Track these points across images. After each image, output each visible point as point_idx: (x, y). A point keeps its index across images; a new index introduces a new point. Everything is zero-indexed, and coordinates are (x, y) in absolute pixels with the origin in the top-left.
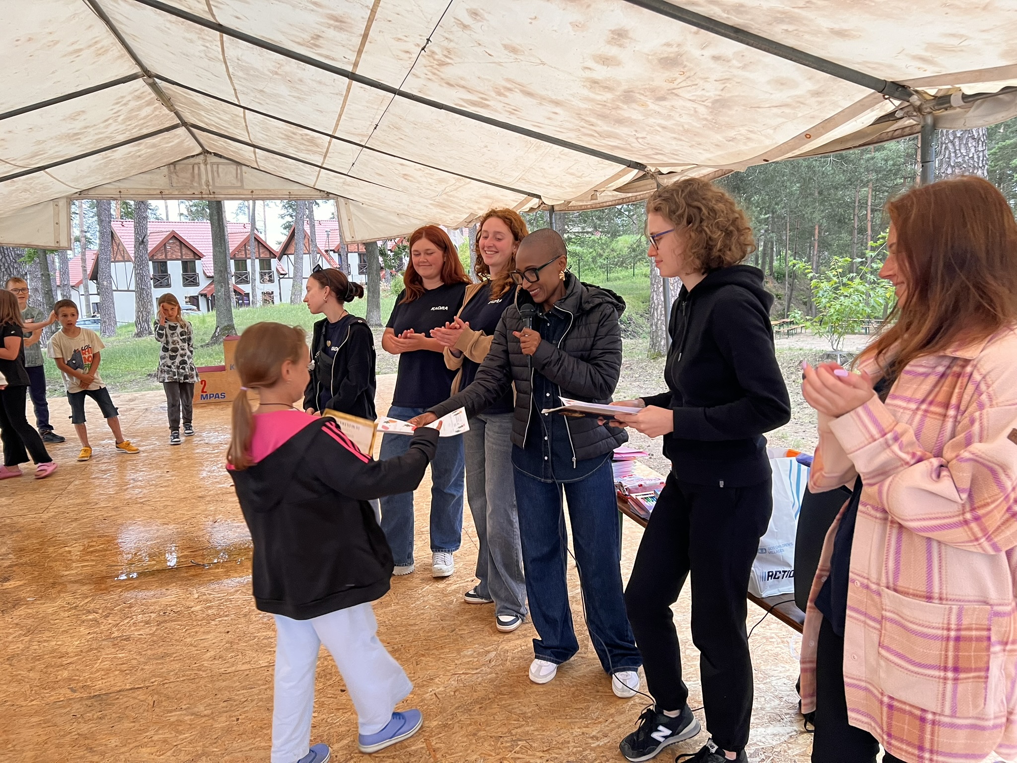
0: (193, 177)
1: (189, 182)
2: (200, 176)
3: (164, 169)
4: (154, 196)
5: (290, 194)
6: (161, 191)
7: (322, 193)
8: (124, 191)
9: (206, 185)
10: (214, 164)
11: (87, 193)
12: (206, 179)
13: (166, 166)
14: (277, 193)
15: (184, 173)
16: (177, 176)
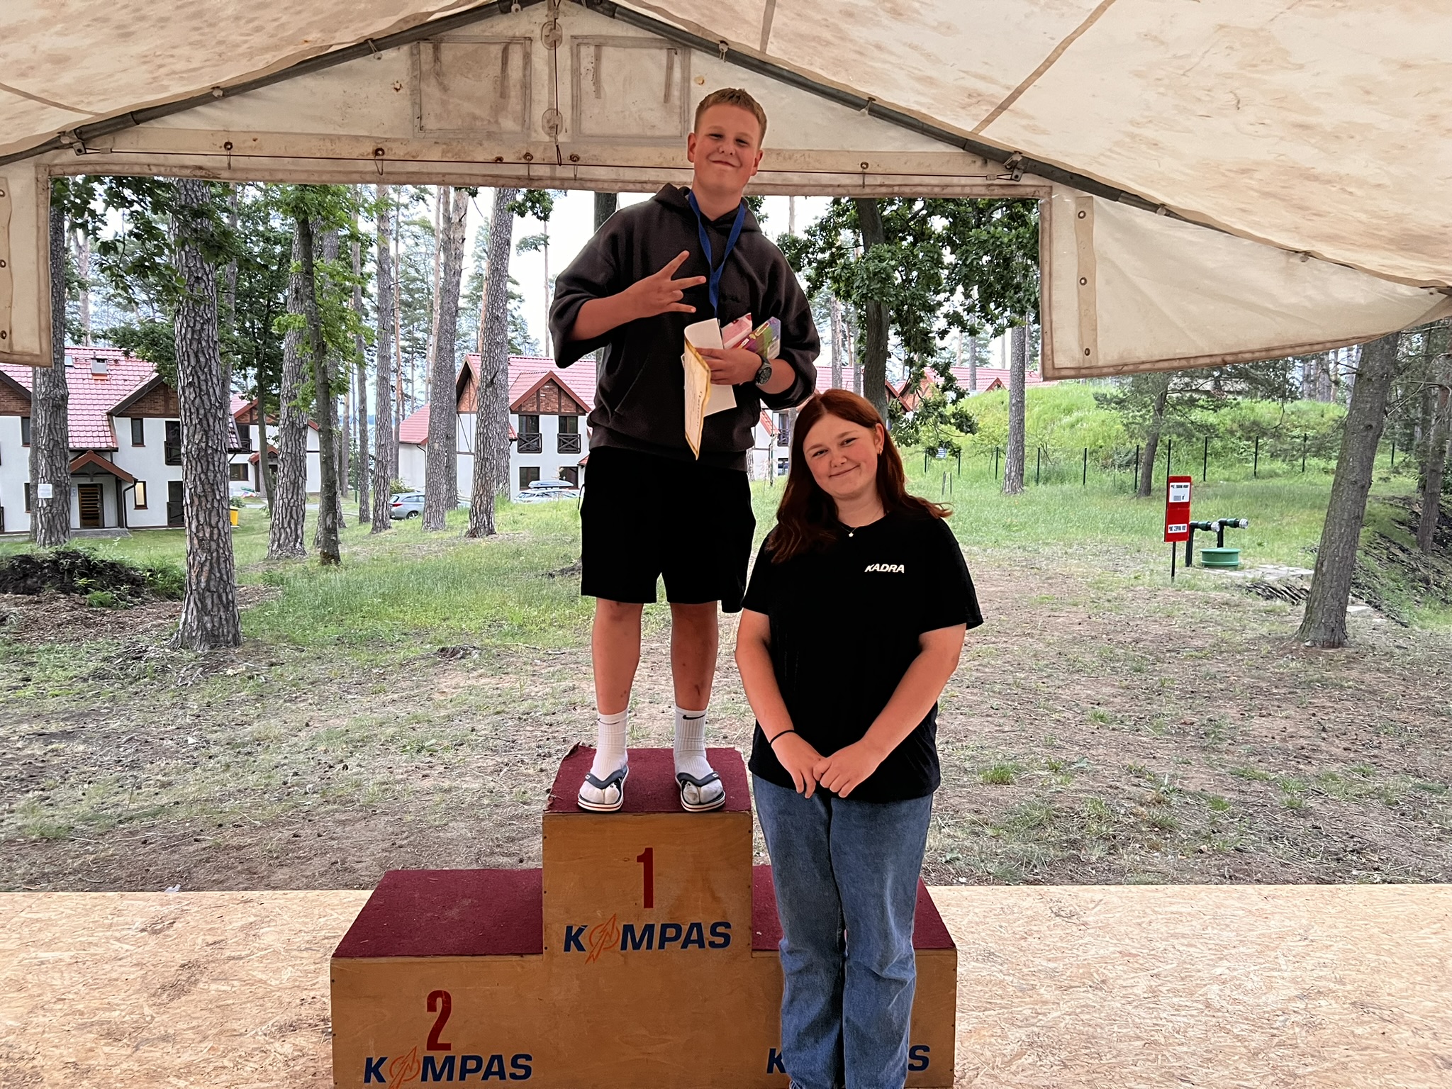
0: (503, 95)
1: (483, 112)
2: (528, 92)
3: (396, 58)
4: (350, 166)
5: (864, 170)
6: (379, 146)
7: (992, 168)
8: (244, 142)
9: (547, 129)
10: (585, 41)
11: (108, 146)
12: (550, 104)
13: (405, 48)
14: (818, 165)
15: (470, 76)
16: (445, 89)
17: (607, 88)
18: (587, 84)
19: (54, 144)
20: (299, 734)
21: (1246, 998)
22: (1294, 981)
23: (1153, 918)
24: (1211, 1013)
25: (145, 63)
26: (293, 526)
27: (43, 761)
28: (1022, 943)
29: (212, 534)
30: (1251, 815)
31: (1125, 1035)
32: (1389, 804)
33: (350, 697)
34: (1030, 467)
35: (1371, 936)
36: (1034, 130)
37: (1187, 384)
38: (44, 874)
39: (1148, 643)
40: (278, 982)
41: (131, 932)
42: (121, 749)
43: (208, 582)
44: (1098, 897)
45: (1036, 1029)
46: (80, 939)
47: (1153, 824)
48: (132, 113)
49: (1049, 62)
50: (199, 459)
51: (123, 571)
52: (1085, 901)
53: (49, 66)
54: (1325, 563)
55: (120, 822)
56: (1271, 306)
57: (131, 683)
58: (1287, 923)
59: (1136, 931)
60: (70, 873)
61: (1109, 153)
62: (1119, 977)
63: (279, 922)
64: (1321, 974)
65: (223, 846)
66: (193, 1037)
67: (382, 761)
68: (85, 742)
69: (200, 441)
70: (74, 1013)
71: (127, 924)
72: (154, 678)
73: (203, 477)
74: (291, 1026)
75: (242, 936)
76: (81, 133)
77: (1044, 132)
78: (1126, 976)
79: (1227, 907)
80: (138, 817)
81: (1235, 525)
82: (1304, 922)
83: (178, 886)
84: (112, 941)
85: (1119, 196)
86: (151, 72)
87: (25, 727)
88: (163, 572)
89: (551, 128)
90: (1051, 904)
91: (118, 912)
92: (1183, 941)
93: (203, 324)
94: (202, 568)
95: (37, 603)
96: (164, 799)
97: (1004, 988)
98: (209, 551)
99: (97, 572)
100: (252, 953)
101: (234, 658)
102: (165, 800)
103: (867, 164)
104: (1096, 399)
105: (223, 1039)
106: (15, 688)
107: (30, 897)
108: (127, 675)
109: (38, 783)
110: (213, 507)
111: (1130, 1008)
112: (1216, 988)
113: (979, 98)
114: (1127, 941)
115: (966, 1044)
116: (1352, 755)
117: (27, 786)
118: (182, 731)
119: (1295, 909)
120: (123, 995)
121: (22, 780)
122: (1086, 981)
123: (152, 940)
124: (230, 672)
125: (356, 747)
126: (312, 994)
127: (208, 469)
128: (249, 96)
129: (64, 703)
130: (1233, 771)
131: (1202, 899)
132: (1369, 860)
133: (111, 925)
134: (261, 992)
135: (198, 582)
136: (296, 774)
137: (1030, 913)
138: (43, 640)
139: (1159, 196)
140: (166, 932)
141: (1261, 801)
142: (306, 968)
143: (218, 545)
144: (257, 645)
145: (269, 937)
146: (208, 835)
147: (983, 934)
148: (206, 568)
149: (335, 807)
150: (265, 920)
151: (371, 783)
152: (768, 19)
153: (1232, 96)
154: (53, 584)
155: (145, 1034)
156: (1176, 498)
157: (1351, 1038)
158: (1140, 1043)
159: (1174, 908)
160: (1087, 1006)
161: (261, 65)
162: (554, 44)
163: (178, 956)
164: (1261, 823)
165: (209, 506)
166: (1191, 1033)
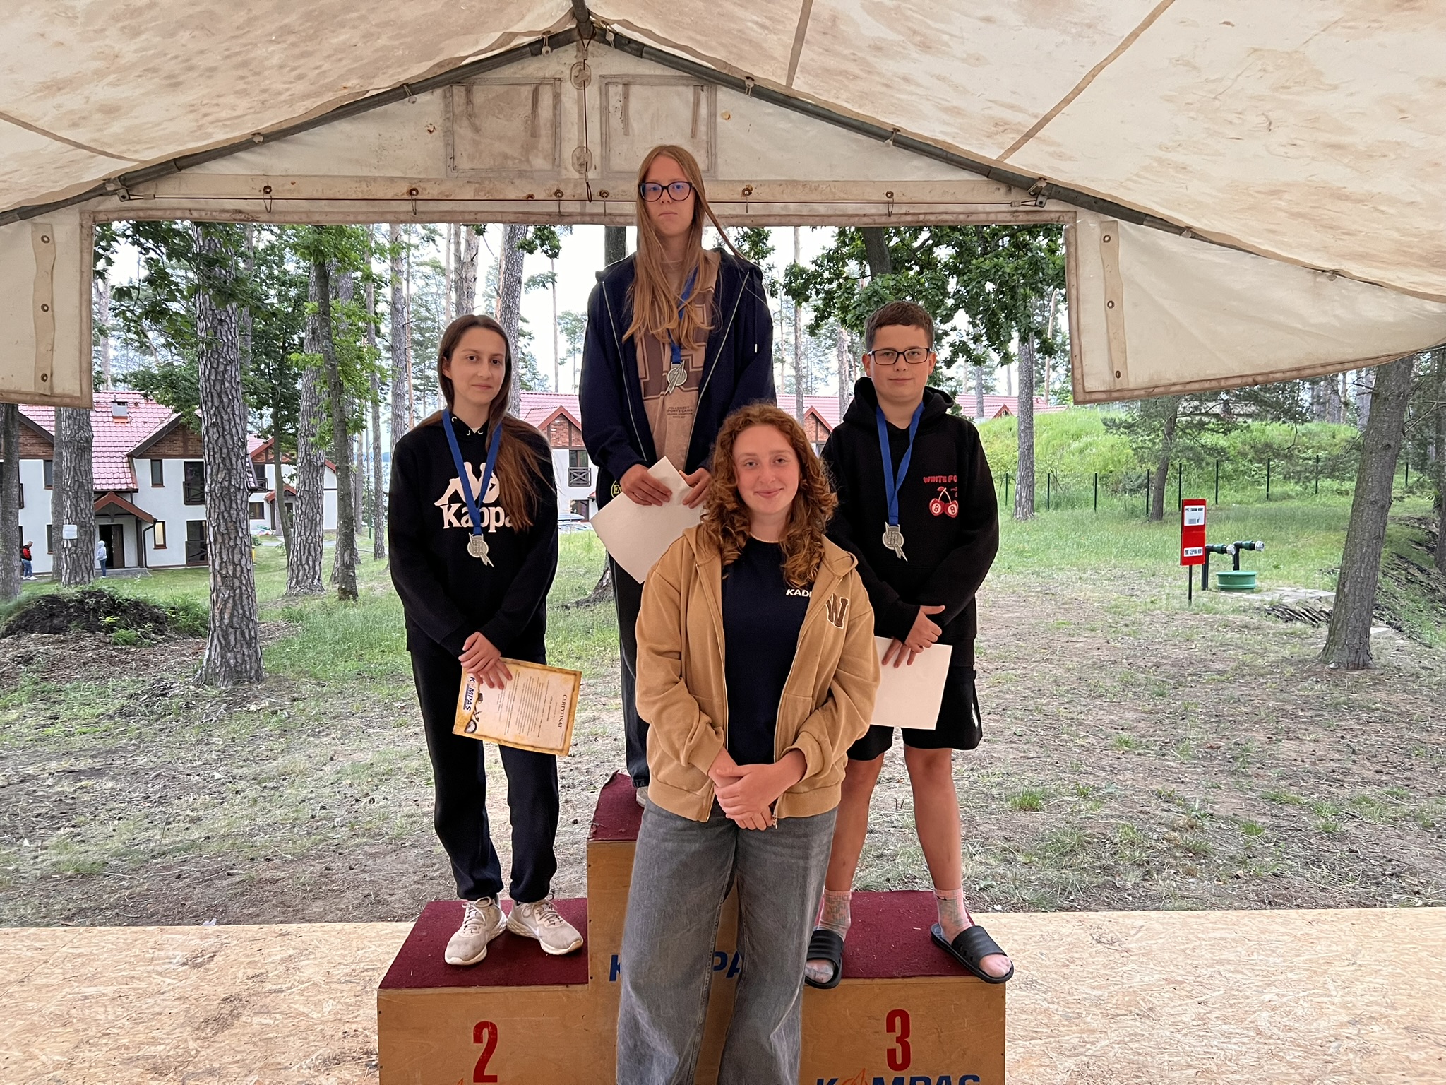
0: (534, 134)
1: (514, 151)
2: (558, 130)
3: (429, 102)
4: (384, 207)
5: (890, 199)
6: (414, 186)
7: (1016, 195)
8: (283, 185)
9: (577, 167)
10: (614, 80)
11: (151, 192)
12: (580, 142)
13: (439, 92)
14: (843, 195)
15: (501, 116)
16: (477, 130)
17: (635, 125)
18: (615, 121)
19: (100, 190)
20: (324, 768)
21: (1297, 1025)
22: (1344, 1006)
23: (1197, 944)
24: (1262, 1040)
25: (192, 112)
26: (311, 563)
27: (73, 798)
28: (1064, 970)
29: (235, 570)
30: (1285, 839)
31: (1176, 1064)
32: (1426, 827)
33: (372, 731)
34: (1040, 493)
35: (1420, 960)
36: (1060, 156)
37: (1196, 408)
38: (81, 910)
39: (1169, 667)
40: (319, 1015)
41: (173, 967)
42: (149, 785)
43: (231, 618)
44: (1139, 923)
45: (1085, 1059)
46: (123, 973)
47: (1187, 849)
48: (175, 160)
49: (1078, 90)
50: (222, 497)
51: (146, 609)
52: (1126, 927)
53: (98, 116)
54: (1347, 584)
55: (153, 857)
56: (1300, 326)
57: (157, 720)
58: (1334, 948)
59: (1180, 958)
60: (107, 909)
61: (1134, 178)
62: (1166, 1005)
63: (318, 955)
64: (1372, 999)
65: (257, 879)
66: (238, 1070)
67: (408, 794)
68: (113, 778)
69: (224, 479)
70: (119, 1048)
71: (167, 958)
72: (179, 714)
73: (226, 514)
74: (334, 1059)
75: (282, 969)
76: (125, 180)
77: (1070, 159)
78: (1172, 1004)
79: (1272, 932)
80: (171, 851)
81: (1251, 547)
82: (1351, 946)
83: (214, 920)
84: (154, 975)
85: (1144, 219)
86: (197, 121)
87: (54, 765)
88: (185, 609)
89: (581, 165)
90: (1092, 931)
91: (160, 946)
92: (1229, 967)
93: (226, 365)
94: (225, 605)
95: (63, 642)
96: (195, 834)
97: (1049, 1016)
98: (232, 588)
99: (122, 611)
100: (292, 986)
101: (257, 694)
102: (195, 836)
103: (892, 194)
104: (1105, 424)
105: (268, 1072)
106: (44, 726)
107: (72, 932)
108: (152, 713)
109: (69, 820)
110: (236, 544)
111: (1180, 1036)
112: (1265, 1014)
113: (1006, 127)
114: (1172, 967)
115: (1015, 1074)
116: (1384, 778)
117: (58, 823)
118: (208, 766)
119: (1341, 933)
120: (167, 1029)
121: (53, 817)
122: (1133, 1009)
123: (194, 974)
124: (253, 708)
125: (381, 780)
126: (354, 1027)
127: (231, 507)
128: (286, 142)
129: (92, 741)
130: (1264, 795)
131: (1246, 925)
132: (1408, 884)
133: (152, 959)
134: (303, 1025)
135: (222, 619)
136: (323, 808)
137: (1070, 940)
138: (69, 679)
139: (1185, 219)
140: (207, 966)
141: (1295, 825)
142: (347, 1000)
143: (241, 582)
144: (279, 680)
145: (309, 970)
146: (241, 869)
147: (1024, 962)
148: (229, 605)
149: (365, 840)
150: (305, 952)
151: (399, 815)
152: (795, 55)
153: (1264, 118)
154: (80, 623)
155: (191, 1068)
156: (1191, 521)
157: (1407, 1064)
158: (1191, 1072)
159: (1217, 934)
160: (1136, 1035)
161: (301, 112)
162: (583, 84)
163: (220, 990)
164: (1296, 848)
165: (232, 544)
166: (1243, 1061)
